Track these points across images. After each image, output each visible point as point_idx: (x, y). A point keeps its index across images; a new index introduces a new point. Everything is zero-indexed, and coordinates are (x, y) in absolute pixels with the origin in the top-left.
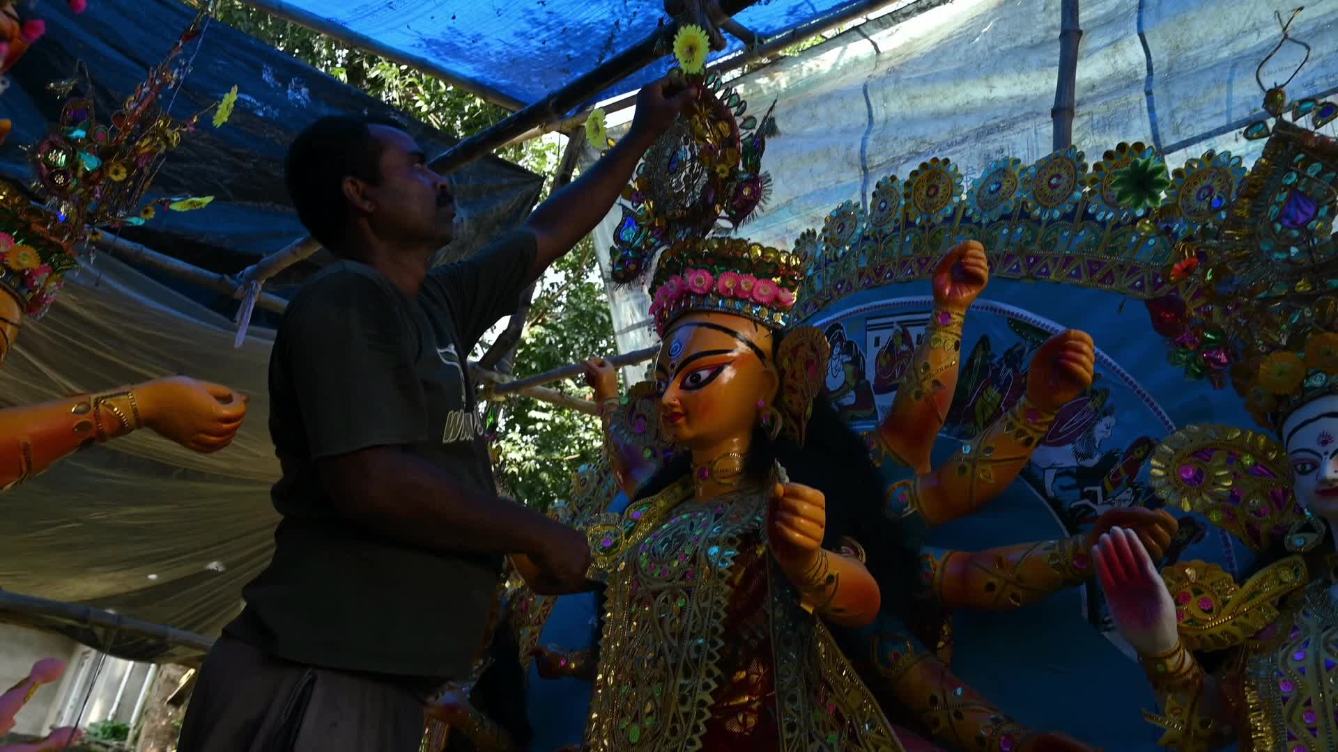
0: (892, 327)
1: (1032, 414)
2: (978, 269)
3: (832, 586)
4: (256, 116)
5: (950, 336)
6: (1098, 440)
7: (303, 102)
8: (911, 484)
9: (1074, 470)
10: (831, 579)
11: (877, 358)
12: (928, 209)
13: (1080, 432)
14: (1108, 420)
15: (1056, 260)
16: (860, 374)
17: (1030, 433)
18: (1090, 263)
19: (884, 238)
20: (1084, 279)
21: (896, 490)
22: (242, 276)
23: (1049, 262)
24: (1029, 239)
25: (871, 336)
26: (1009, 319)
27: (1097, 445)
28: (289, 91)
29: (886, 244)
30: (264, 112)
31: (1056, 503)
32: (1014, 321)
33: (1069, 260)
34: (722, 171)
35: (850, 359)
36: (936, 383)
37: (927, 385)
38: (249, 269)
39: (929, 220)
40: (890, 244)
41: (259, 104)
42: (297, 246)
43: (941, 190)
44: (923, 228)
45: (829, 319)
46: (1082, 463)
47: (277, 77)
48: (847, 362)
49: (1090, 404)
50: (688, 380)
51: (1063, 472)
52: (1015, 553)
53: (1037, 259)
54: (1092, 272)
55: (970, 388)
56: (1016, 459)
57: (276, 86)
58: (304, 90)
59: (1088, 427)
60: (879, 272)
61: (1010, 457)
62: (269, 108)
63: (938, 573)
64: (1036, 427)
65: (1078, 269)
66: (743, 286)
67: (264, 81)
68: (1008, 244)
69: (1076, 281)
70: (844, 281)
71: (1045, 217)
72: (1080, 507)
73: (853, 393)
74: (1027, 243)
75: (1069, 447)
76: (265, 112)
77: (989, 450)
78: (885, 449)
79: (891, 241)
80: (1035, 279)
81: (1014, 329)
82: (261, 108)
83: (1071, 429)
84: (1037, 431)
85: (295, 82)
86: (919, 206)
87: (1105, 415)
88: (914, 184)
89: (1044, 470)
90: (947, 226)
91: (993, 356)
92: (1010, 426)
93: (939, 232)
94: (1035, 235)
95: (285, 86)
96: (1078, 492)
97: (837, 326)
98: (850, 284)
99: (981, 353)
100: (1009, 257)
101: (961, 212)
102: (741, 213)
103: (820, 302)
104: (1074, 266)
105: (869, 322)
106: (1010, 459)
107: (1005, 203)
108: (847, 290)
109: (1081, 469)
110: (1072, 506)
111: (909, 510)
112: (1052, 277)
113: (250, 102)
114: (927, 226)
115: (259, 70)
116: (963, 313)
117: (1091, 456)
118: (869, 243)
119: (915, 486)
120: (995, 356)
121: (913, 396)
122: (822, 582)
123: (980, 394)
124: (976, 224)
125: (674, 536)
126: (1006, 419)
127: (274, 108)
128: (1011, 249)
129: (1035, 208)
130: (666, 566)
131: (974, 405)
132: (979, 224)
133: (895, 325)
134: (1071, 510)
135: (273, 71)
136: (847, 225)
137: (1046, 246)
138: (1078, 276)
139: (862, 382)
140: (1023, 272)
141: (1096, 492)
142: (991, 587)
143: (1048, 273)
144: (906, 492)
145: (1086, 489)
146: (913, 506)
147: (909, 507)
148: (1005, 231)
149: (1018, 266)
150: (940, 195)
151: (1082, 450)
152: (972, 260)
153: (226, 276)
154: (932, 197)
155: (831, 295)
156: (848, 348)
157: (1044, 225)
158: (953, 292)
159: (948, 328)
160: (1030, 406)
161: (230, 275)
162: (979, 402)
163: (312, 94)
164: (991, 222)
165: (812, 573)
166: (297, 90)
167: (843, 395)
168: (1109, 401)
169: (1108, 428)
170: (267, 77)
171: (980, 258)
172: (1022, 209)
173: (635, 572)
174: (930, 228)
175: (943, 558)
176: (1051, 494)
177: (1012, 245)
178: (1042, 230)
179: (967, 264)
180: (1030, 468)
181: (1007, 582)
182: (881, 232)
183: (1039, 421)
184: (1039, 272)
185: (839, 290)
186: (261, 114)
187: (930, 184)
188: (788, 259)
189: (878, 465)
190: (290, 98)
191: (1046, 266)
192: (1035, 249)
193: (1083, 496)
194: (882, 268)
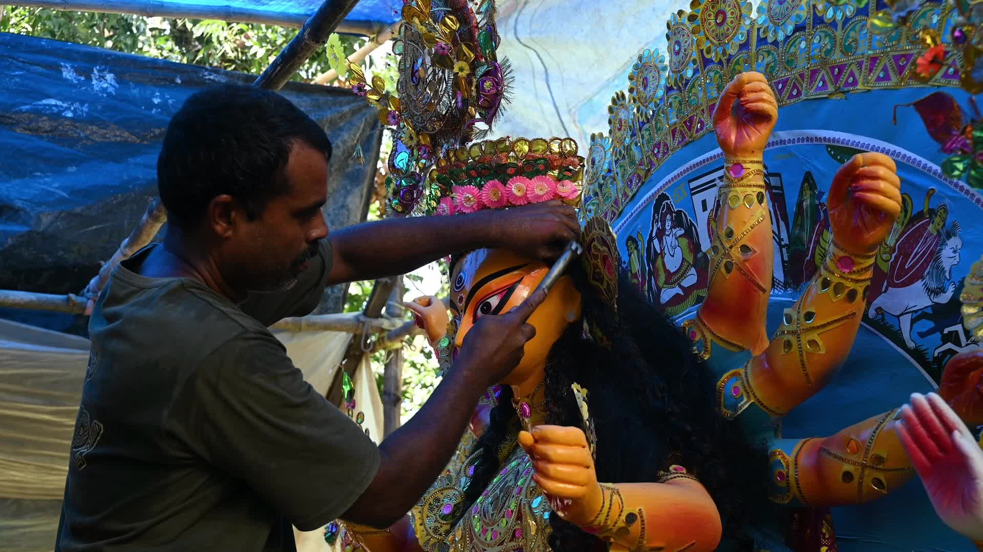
0: (715, 185)
1: (845, 262)
2: (760, 105)
3: (637, 525)
4: (66, 118)
5: (749, 190)
6: (947, 269)
7: (111, 90)
8: (742, 371)
9: (930, 311)
10: (631, 518)
11: (708, 224)
12: (721, 38)
13: (927, 262)
14: (954, 242)
15: (860, 64)
16: (695, 247)
17: (851, 285)
18: (897, 58)
19: (686, 84)
20: (894, 79)
21: (727, 383)
22: (88, 291)
23: (854, 68)
24: (829, 47)
25: (698, 199)
26: (828, 146)
27: (947, 275)
28: (94, 82)
29: (690, 92)
30: (72, 111)
31: (918, 354)
32: (833, 147)
33: (874, 60)
34: (461, 70)
35: (683, 232)
36: (745, 249)
37: (736, 253)
38: (93, 281)
39: (724, 53)
40: (693, 91)
41: (65, 105)
42: (126, 247)
43: (729, 15)
44: (720, 62)
45: (653, 191)
46: (936, 300)
47: (77, 71)
48: (681, 236)
49: (931, 228)
50: (479, 312)
51: (919, 316)
52: (865, 430)
53: (841, 68)
54: (901, 70)
55: (805, 237)
56: (843, 319)
57: (79, 80)
58: (110, 77)
59: (934, 256)
60: (689, 123)
61: (836, 318)
62: (77, 105)
63: (792, 472)
64: (854, 277)
65: (885, 69)
66: (515, 191)
67: (67, 80)
68: (809, 59)
69: (883, 84)
70: (659, 144)
71: (839, 16)
72: (945, 353)
73: (693, 271)
74: (828, 52)
75: (919, 284)
76: (74, 112)
77: (809, 316)
78: (709, 337)
79: (693, 86)
80: (844, 92)
81: (834, 157)
82: (68, 109)
83: (917, 262)
84: (857, 281)
85: (99, 71)
86: (711, 38)
87: (949, 236)
88: (699, 15)
89: (898, 317)
90: (743, 55)
91: (821, 194)
92: (826, 284)
93: (737, 63)
94: (833, 39)
95: (89, 78)
96: (938, 335)
97: (663, 197)
98: (666, 145)
99: (808, 192)
100: (814, 73)
101: (755, 33)
102: (491, 110)
103: (642, 173)
104: (880, 68)
105: (693, 184)
106: (835, 321)
107: (797, 12)
108: (664, 153)
109: (936, 306)
110: (936, 355)
111: (745, 404)
112: (860, 86)
113: (56, 106)
114: (723, 59)
115: (58, 69)
116: (760, 159)
117: (943, 290)
118: (674, 93)
119: (746, 373)
120: (823, 193)
121: (723, 270)
122: (621, 524)
123: (817, 242)
124: (772, 43)
125: (501, 491)
126: (820, 275)
127: (82, 104)
128: (812, 65)
129: (826, 9)
130: (495, 527)
131: (813, 255)
132: (775, 43)
133: (717, 182)
134: (935, 358)
135: (72, 67)
136: (651, 79)
137: (846, 51)
138: (887, 78)
139: (700, 255)
140: (831, 88)
141: (957, 332)
142: (848, 476)
143: (855, 83)
144: (738, 384)
145: (946, 331)
146: (749, 397)
147: (745, 399)
148: (803, 45)
149: (824, 82)
150: (729, 20)
151: (933, 285)
152: (751, 96)
153: (72, 296)
154: (720, 25)
155: (651, 162)
156: (679, 220)
157: (840, 26)
158: (739, 137)
159: (745, 181)
160: (841, 254)
161: (77, 294)
162: (818, 251)
163: (119, 80)
164: (787, 37)
165: (602, 518)
166: (102, 78)
167: (683, 276)
168: (950, 220)
169: (955, 252)
170: (68, 74)
171: (762, 90)
172: (815, 14)
173: (472, 540)
174: (728, 60)
175: (794, 453)
176: (911, 345)
177: (813, 59)
178: (839, 33)
179: (748, 102)
180: (883, 319)
181: (864, 467)
182: (681, 77)
183: (855, 269)
184: (847, 84)
185: (656, 155)
186: (70, 115)
187: (715, 10)
188: (560, 146)
189: (706, 357)
190: (96, 88)
191: (852, 74)
192: (837, 57)
193: (946, 339)
194: (691, 120)
